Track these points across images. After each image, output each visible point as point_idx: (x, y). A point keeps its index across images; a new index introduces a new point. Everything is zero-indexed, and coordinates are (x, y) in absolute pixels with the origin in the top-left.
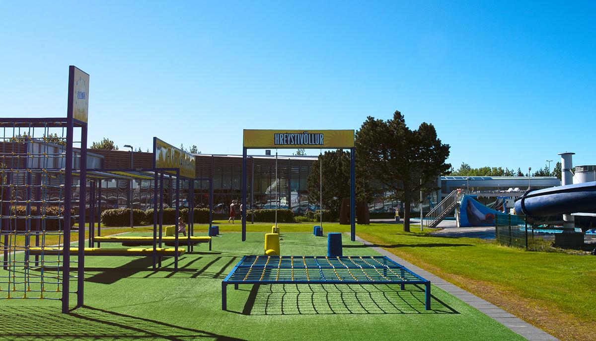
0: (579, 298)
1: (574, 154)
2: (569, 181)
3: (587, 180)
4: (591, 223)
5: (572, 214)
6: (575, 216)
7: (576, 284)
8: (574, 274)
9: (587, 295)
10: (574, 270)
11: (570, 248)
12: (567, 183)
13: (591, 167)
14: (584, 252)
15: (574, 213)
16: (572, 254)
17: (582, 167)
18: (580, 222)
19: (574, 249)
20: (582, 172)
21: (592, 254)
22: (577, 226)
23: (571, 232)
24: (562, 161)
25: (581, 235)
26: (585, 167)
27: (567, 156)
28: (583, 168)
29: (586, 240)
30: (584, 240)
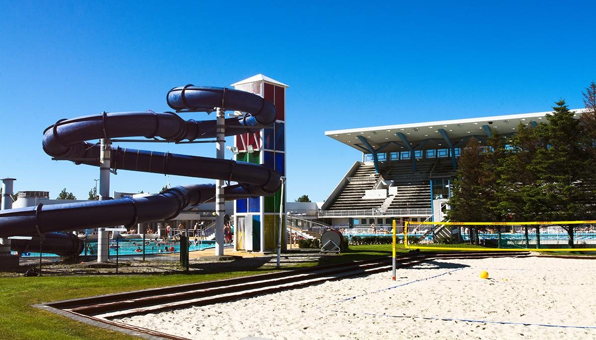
0: (6, 319)
1: (16, 180)
2: (8, 205)
3: (29, 205)
4: (28, 246)
5: (9, 238)
6: (11, 239)
7: (6, 306)
8: (4, 296)
9: (14, 316)
10: (5, 292)
11: (4, 271)
12: (6, 208)
13: (33, 193)
14: (17, 275)
15: (11, 236)
16: (6, 276)
17: (24, 192)
18: (16, 245)
19: (8, 271)
20: (24, 197)
21: (25, 276)
22: (14, 249)
23: (7, 255)
24: (3, 186)
25: (17, 258)
26: (28, 193)
27: (9, 182)
28: (25, 194)
29: (21, 262)
30: (19, 263)
